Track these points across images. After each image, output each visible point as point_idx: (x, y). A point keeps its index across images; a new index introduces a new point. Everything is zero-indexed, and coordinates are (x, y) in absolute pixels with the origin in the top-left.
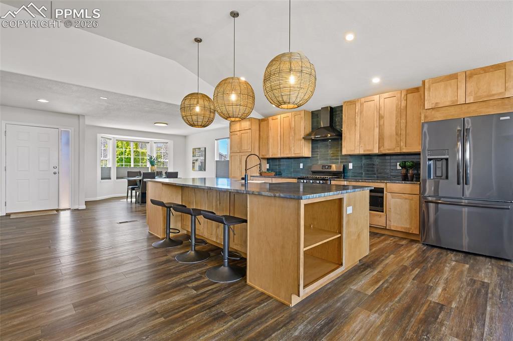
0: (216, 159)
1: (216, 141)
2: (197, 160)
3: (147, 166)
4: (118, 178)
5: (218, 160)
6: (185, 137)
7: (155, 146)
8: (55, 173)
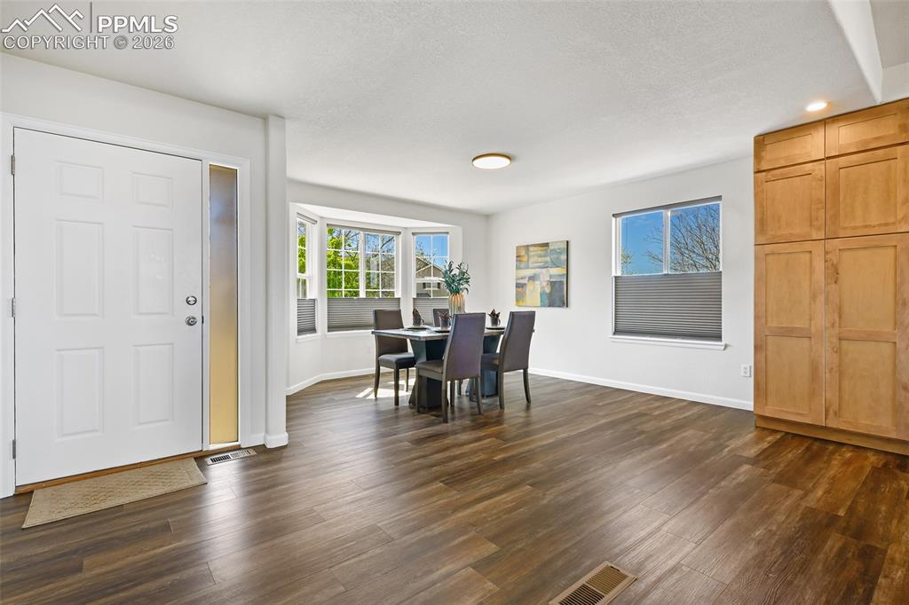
0: (614, 274)
1: (614, 219)
2: (532, 278)
3: (396, 296)
4: (331, 328)
5: (619, 274)
6: (487, 217)
7: (413, 239)
8: (191, 322)
